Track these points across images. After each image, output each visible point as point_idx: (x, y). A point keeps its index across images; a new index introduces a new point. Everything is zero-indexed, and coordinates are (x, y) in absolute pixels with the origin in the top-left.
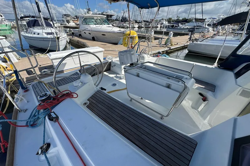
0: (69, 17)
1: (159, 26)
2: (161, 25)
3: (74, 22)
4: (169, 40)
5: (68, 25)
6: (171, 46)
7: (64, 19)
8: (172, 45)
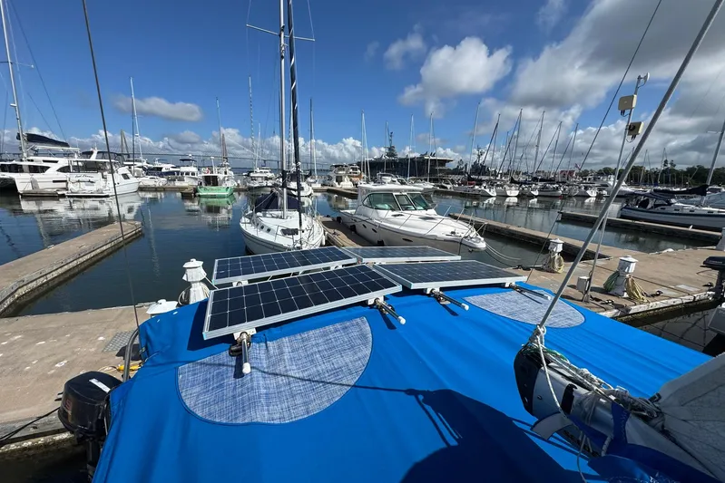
0: (344, 170)
1: (593, 193)
2: (600, 190)
3: (351, 180)
4: (620, 280)
5: (338, 186)
6: (628, 303)
7: (332, 174)
8: (632, 298)
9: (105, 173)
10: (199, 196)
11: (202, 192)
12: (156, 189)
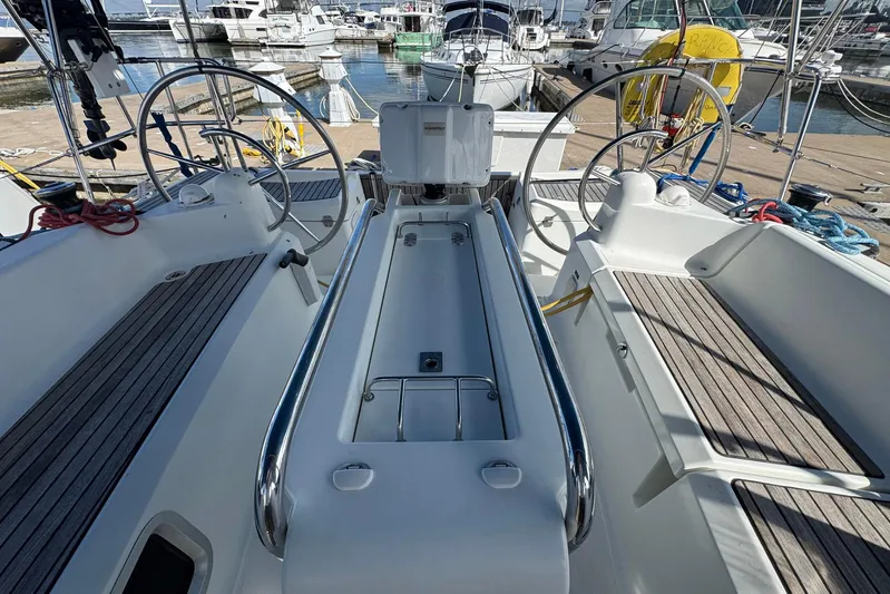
7: (588, 16)
9: (300, 14)
10: (397, 47)
11: (401, 43)
12: (354, 41)
